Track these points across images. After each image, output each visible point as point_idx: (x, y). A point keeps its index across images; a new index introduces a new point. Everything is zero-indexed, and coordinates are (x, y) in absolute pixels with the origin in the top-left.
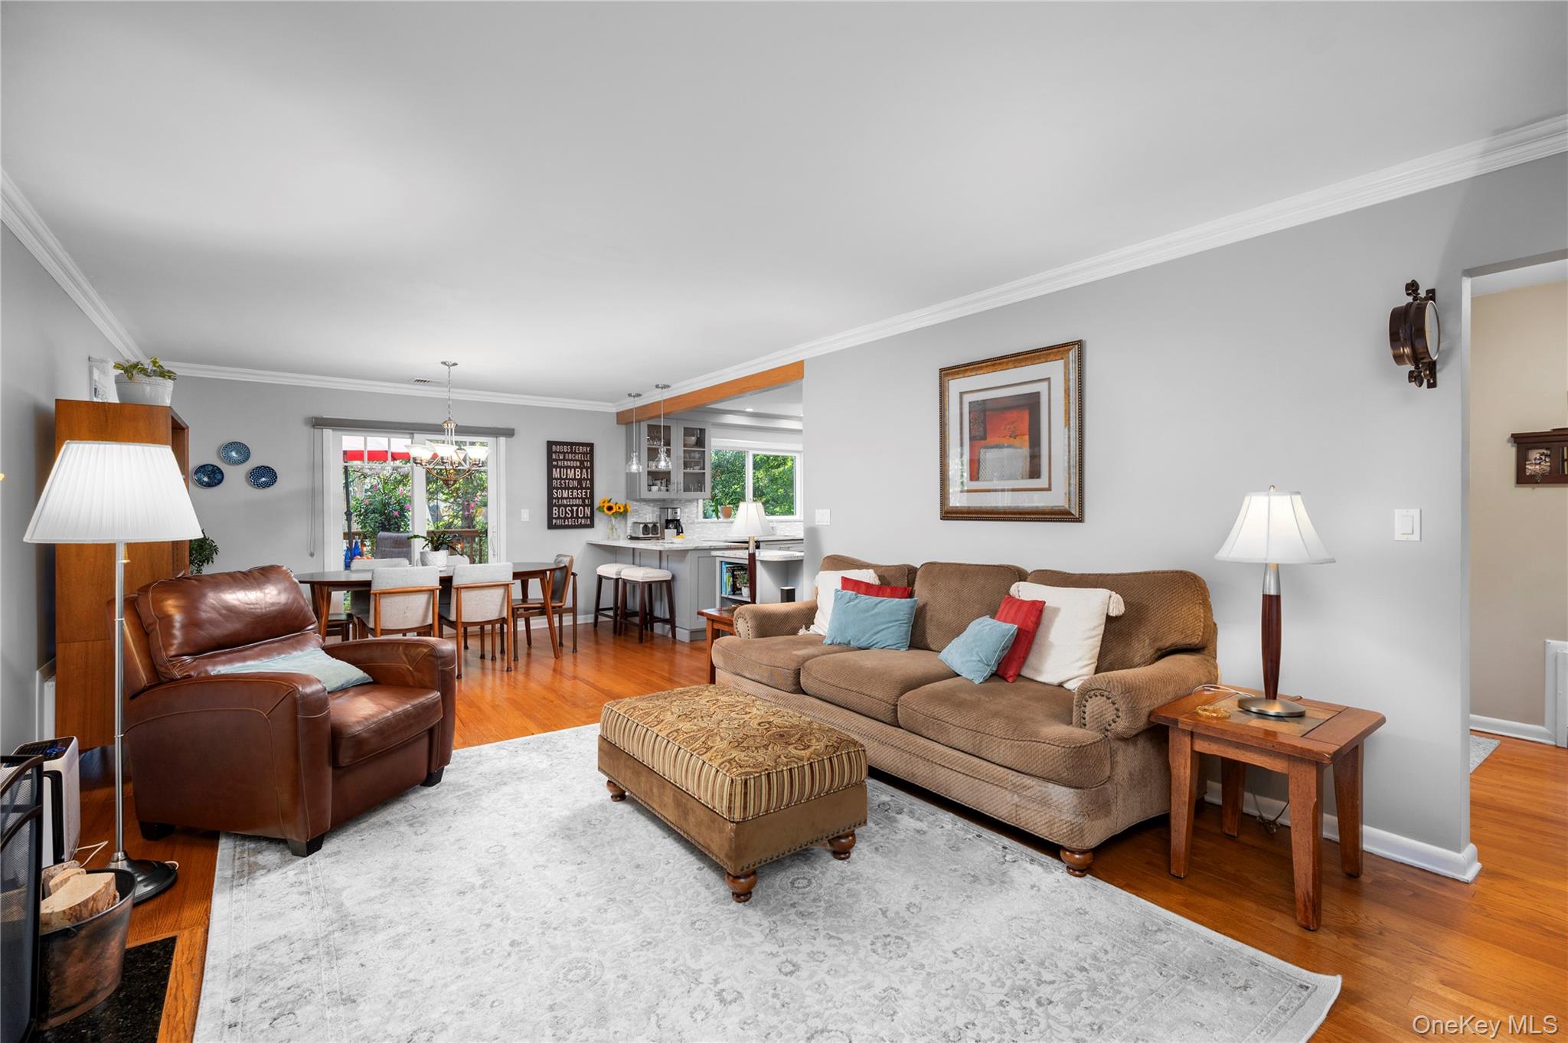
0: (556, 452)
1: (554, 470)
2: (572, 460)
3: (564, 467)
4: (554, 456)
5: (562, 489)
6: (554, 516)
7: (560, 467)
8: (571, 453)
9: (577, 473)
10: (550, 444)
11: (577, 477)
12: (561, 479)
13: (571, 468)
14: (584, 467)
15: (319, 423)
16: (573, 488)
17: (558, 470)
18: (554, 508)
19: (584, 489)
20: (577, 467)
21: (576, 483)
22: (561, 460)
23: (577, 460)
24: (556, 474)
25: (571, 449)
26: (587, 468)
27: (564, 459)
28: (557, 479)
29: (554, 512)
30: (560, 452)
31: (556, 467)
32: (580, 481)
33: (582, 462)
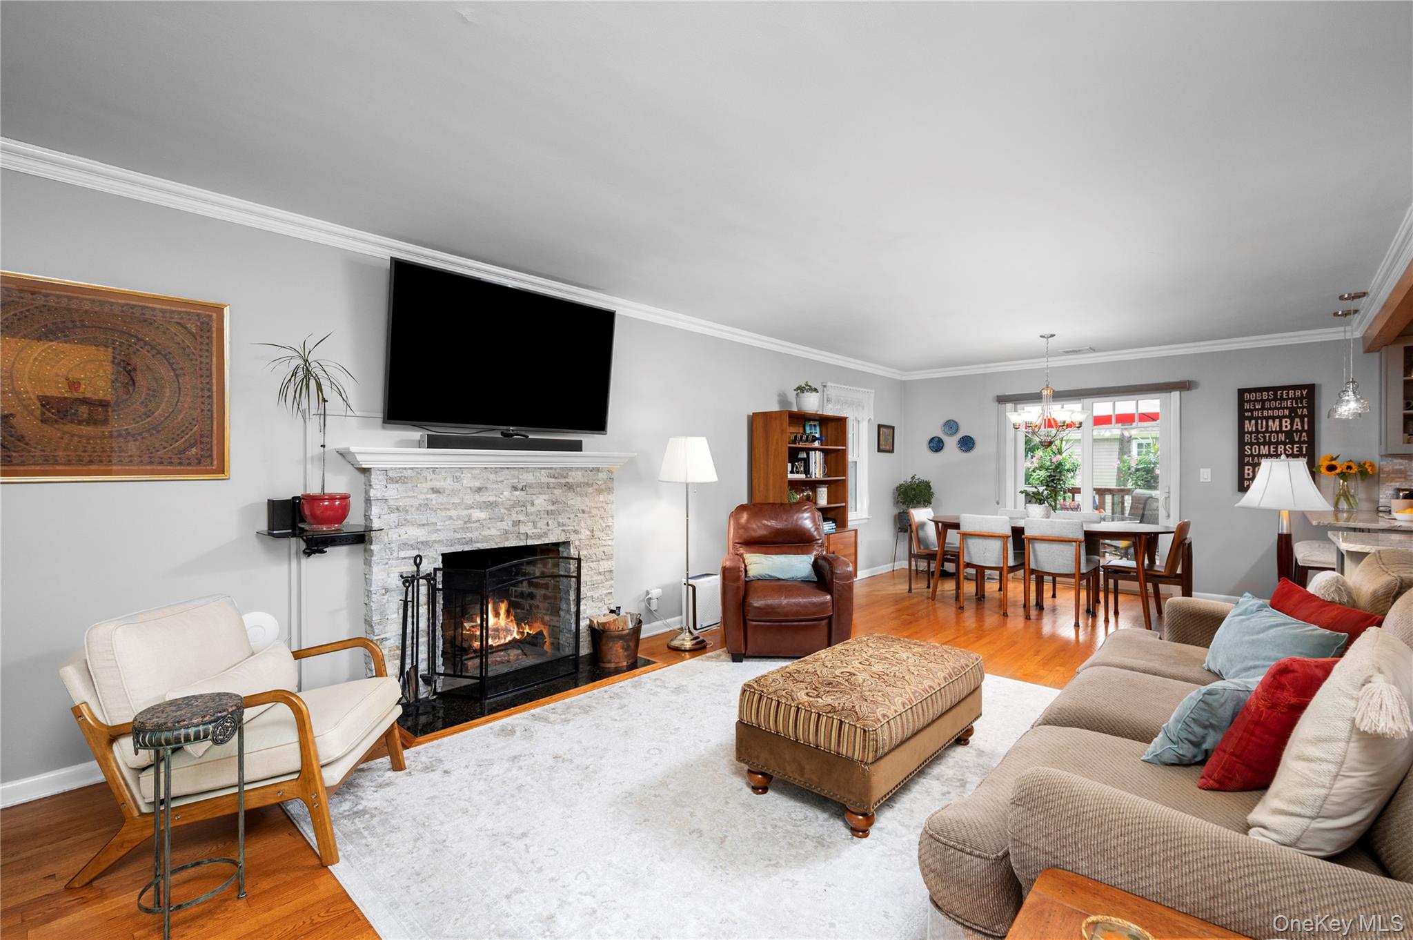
0: (1249, 401)
1: (1247, 422)
2: (1276, 408)
3: (1262, 418)
4: (1246, 406)
5: (1259, 444)
6: (1246, 477)
7: (1257, 419)
8: (1275, 399)
9: (1284, 424)
10: (1241, 392)
11: (1284, 429)
12: (1257, 432)
13: (1274, 418)
14: (1297, 416)
15: (1002, 400)
16: (1278, 443)
17: (1253, 422)
18: (1247, 467)
19: (1297, 443)
20: (1285, 417)
21: (1282, 437)
22: (1258, 410)
23: (1283, 409)
24: (1249, 426)
25: (1275, 395)
26: (1302, 417)
27: (1263, 408)
28: (1251, 433)
29: (1246, 471)
30: (1256, 400)
31: (1250, 419)
32: (1289, 434)
33: (1293, 410)
